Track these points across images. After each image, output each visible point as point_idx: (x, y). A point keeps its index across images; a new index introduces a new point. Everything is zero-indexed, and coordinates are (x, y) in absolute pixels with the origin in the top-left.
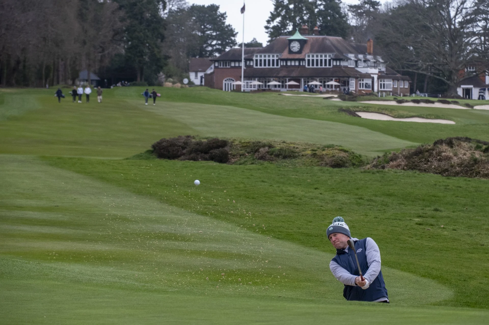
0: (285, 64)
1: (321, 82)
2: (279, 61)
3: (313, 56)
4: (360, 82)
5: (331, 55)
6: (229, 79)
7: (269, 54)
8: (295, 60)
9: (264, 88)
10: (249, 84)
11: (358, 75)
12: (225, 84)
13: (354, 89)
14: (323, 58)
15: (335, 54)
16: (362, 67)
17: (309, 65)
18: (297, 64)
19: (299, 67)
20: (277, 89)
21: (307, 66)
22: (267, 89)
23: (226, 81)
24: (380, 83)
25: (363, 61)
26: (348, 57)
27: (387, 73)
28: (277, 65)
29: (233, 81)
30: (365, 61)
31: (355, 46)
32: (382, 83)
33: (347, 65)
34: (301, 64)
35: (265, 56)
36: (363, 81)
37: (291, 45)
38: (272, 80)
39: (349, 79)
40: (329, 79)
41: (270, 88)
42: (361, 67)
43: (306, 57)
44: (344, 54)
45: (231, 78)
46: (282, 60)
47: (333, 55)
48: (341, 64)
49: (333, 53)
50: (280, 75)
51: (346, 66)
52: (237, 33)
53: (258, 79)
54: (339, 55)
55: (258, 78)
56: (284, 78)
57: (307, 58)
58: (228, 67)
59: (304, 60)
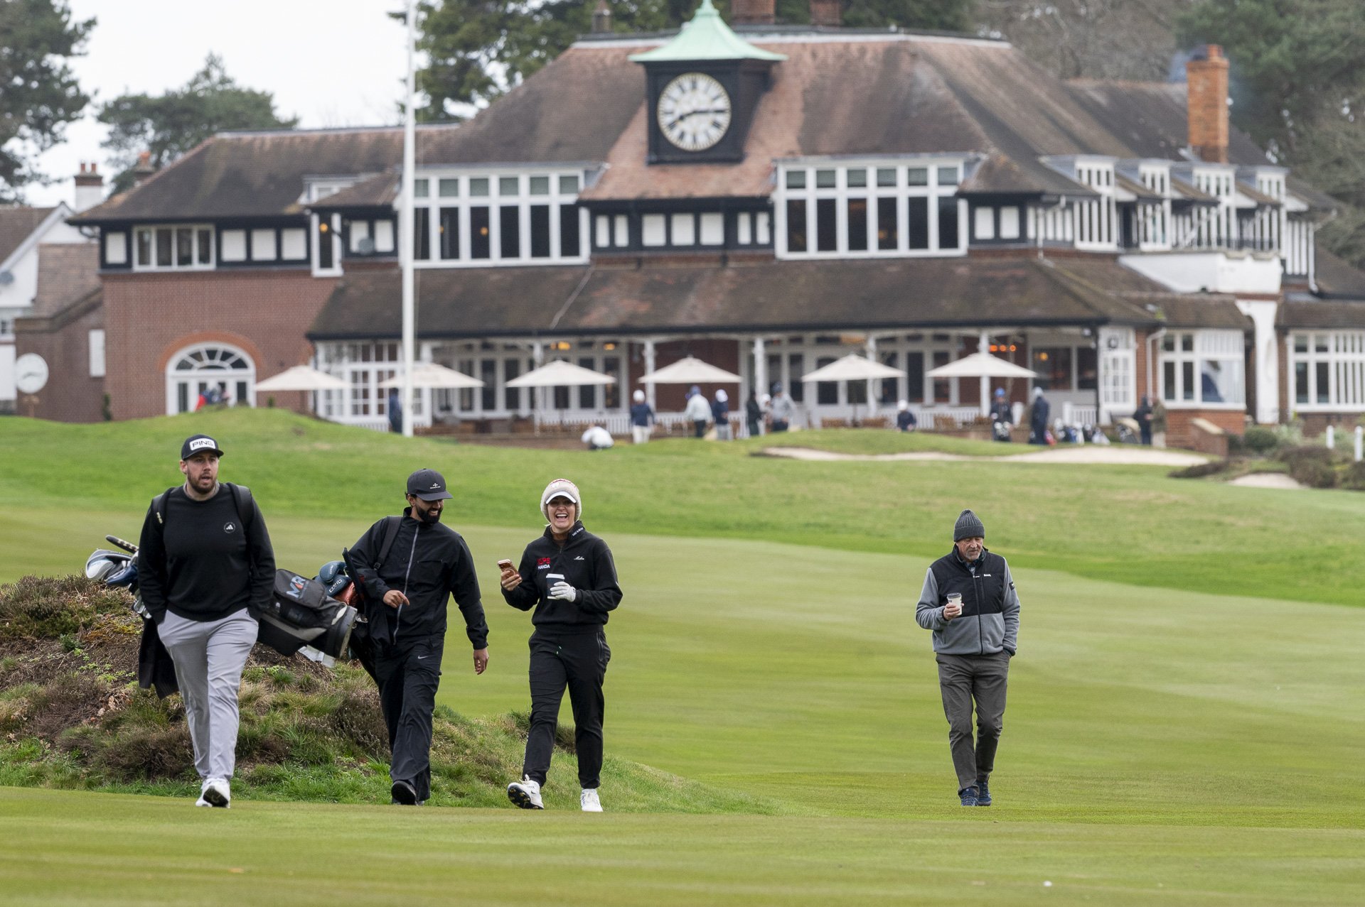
0: (622, 239)
1: (889, 360)
2: (584, 215)
3: (826, 180)
4: (1164, 357)
5: (953, 171)
6: (212, 354)
7: (508, 172)
8: (697, 207)
9: (478, 413)
10: (373, 386)
11: (1151, 307)
12: (183, 389)
13: (1131, 406)
14: (902, 193)
15: (984, 157)
16: (1167, 247)
17: (797, 243)
18: (713, 232)
19: (724, 260)
20: (574, 415)
21: (782, 250)
22: (502, 420)
23: (183, 366)
24: (1293, 358)
25: (1167, 206)
26: (1075, 178)
27: (1328, 289)
28: (570, 246)
29: (240, 364)
30: (1181, 208)
31: (1101, 99)
32: (1312, 358)
33: (1069, 237)
34: (744, 237)
35: (479, 186)
36: (1188, 345)
37: (666, 104)
38: (538, 353)
39: (1095, 336)
40: (944, 338)
41: (524, 411)
42: (1159, 246)
43: (774, 187)
44: (1044, 160)
45: (221, 347)
46: (605, 209)
47: (969, 165)
48: (1031, 233)
49: (971, 155)
50: (597, 316)
51: (1064, 241)
52: (90, 24)
53: (435, 351)
54: (1016, 167)
55: (437, 344)
56: (623, 340)
57: (781, 197)
58: (196, 266)
59: (760, 205)
